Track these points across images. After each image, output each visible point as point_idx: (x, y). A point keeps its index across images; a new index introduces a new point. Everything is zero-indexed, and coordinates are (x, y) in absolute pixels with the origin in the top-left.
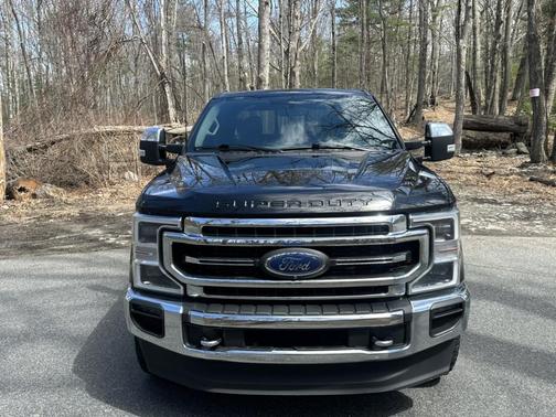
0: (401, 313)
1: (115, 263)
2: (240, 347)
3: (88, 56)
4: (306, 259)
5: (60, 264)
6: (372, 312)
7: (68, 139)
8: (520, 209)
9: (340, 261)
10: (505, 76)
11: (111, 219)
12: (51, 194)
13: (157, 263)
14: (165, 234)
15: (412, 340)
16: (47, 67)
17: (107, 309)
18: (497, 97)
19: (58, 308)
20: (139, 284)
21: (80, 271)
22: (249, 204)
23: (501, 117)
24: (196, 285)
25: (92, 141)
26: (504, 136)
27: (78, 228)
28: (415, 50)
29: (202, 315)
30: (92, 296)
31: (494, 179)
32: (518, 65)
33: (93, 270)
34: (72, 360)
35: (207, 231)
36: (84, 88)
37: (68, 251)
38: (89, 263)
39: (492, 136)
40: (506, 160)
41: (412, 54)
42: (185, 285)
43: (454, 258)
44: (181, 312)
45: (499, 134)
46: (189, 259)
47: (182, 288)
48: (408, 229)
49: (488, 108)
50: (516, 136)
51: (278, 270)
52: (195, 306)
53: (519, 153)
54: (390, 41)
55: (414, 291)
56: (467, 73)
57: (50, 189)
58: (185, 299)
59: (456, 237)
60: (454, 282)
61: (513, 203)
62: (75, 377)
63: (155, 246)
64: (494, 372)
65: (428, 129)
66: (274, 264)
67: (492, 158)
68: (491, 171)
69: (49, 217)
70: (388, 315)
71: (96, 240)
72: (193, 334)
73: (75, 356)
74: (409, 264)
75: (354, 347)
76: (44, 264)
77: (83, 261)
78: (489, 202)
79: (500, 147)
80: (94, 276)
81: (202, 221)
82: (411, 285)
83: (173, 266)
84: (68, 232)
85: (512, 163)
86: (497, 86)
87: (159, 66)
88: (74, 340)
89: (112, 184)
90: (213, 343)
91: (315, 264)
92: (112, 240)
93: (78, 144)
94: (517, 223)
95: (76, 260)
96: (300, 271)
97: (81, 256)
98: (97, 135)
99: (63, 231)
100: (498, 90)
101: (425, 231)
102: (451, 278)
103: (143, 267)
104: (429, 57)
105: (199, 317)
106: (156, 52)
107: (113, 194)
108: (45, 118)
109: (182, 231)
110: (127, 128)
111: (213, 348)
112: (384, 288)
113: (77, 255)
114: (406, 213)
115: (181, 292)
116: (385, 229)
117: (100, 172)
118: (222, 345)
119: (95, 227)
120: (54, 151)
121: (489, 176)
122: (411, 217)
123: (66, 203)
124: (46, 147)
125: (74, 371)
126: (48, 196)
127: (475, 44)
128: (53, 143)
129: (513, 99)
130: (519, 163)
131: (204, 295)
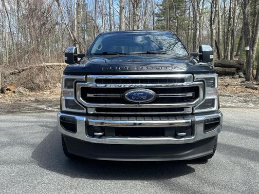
0: (190, 121)
1: (52, 117)
2: (113, 136)
3: (40, 31)
4: (145, 94)
5: (25, 117)
6: (176, 119)
7: (30, 69)
8: (241, 99)
9: (161, 95)
10: (233, 45)
11: (50, 101)
12: (22, 91)
13: (73, 98)
14: (78, 84)
15: (195, 133)
16: (21, 39)
17: (48, 134)
18: (229, 54)
19: (24, 133)
20: (64, 109)
21: (35, 120)
22: (118, 68)
23: (232, 61)
24: (92, 107)
25: (41, 70)
26: (233, 70)
27: (34, 105)
28: (191, 32)
29: (95, 121)
30: (41, 129)
31: (229, 87)
32: (239, 39)
33: (41, 120)
34: (31, 153)
35: (98, 81)
36: (38, 45)
37: (29, 113)
38: (39, 117)
39: (227, 69)
40: (234, 80)
41: (190, 34)
42: (86, 108)
43: (215, 97)
44: (85, 120)
45: (231, 69)
46: (89, 95)
47: (85, 109)
48: (194, 81)
49: (226, 57)
50: (238, 70)
51: (132, 99)
52: (91, 117)
53: (240, 77)
54: (180, 28)
55: (196, 111)
56: (215, 41)
57: (21, 89)
58: (87, 115)
59: (216, 86)
60: (215, 108)
61: (238, 97)
62: (32, 159)
63: (73, 90)
64: (233, 159)
65: (201, 48)
66: (130, 96)
67: (228, 79)
68: (227, 84)
69: (20, 101)
70: (184, 121)
71: (43, 109)
72: (90, 130)
73: (32, 151)
74: (194, 99)
75: (167, 136)
76: (18, 117)
77: (37, 116)
78: (227, 96)
79: (231, 74)
80: (42, 122)
81: (95, 77)
82: (194, 108)
83: (81, 98)
84: (29, 106)
85: (237, 81)
86: (229, 49)
87: (73, 36)
88: (32, 145)
89: (50, 89)
90: (100, 134)
91: (149, 96)
92: (50, 109)
93: (35, 71)
94: (240, 104)
95: (33, 116)
96: (142, 99)
97: (36, 114)
98: (44, 67)
99: (27, 106)
100: (229, 51)
101: (202, 83)
102: (213, 106)
103: (67, 100)
104: (197, 37)
105: (93, 122)
106: (72, 30)
107: (51, 93)
108: (20, 59)
109: (86, 82)
110: (58, 64)
111: (100, 137)
112: (182, 109)
113: (34, 114)
114: (193, 73)
115: (85, 111)
116: (182, 80)
117: (45, 84)
118: (104, 135)
119: (42, 104)
120: (23, 74)
121: (226, 86)
122: (195, 75)
123: (29, 96)
124: (20, 72)
125: (32, 157)
126: (20, 92)
127: (219, 29)
128: (24, 70)
129: (237, 55)
130: (240, 81)
131: (96, 112)
